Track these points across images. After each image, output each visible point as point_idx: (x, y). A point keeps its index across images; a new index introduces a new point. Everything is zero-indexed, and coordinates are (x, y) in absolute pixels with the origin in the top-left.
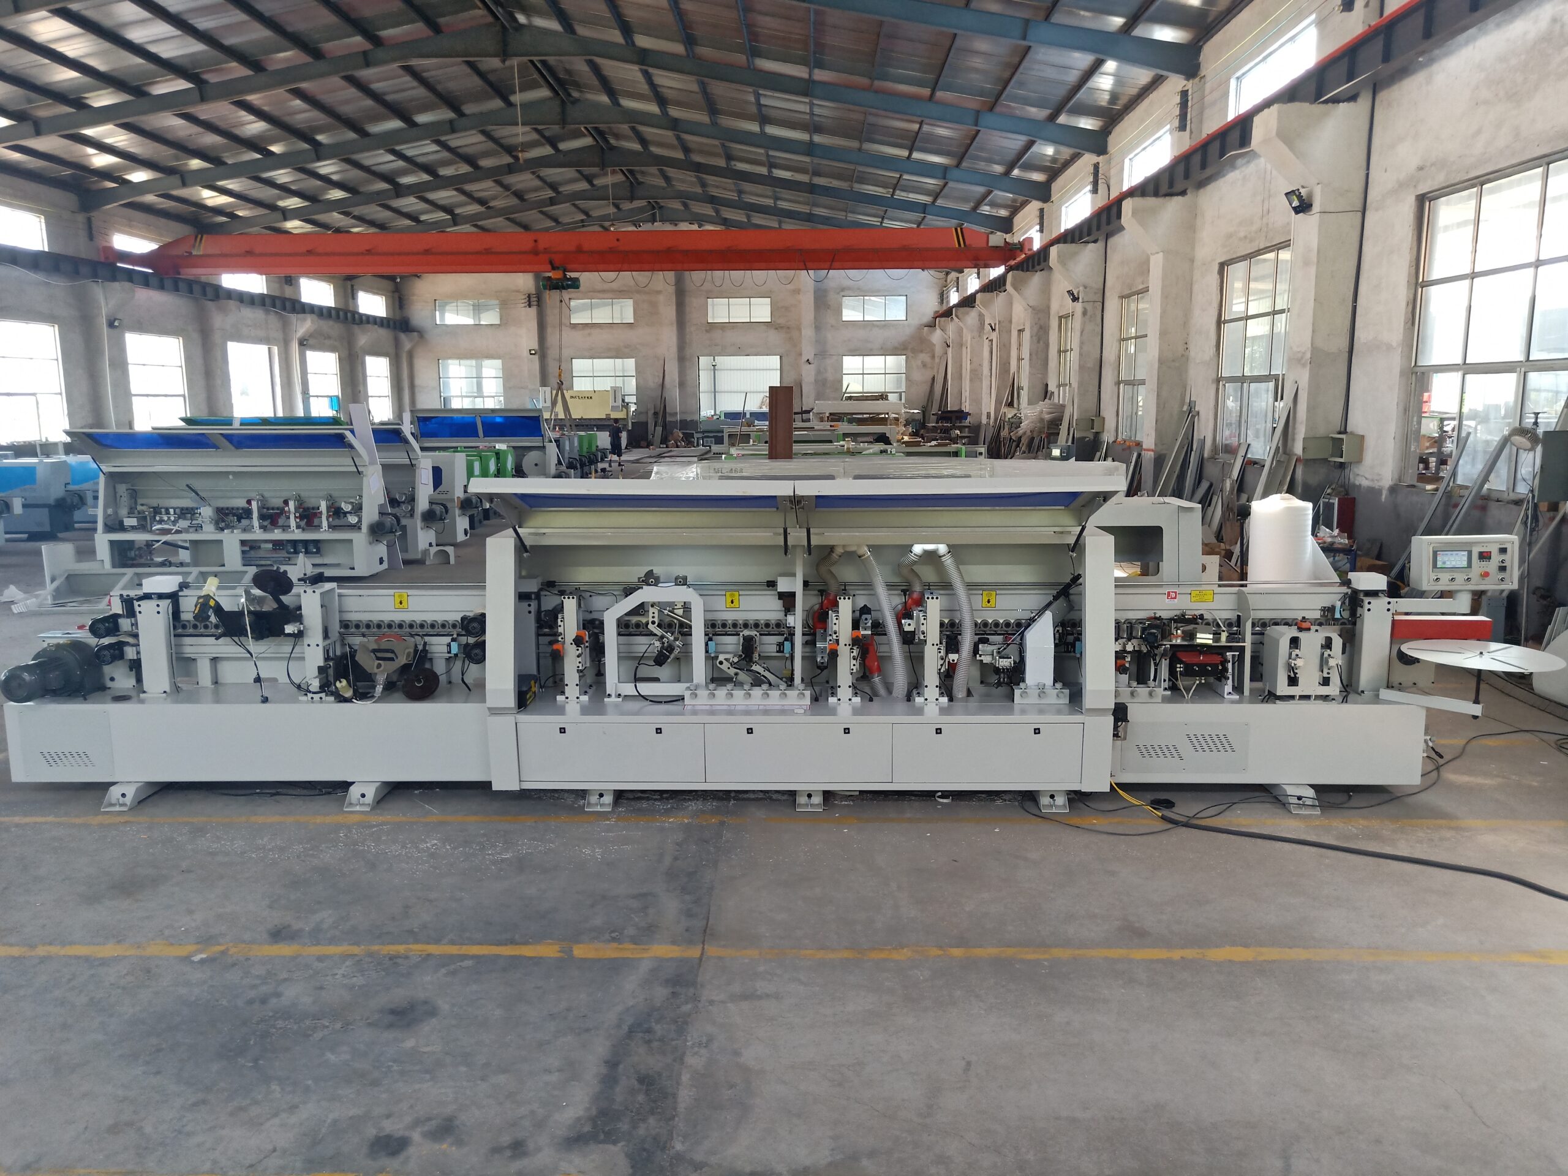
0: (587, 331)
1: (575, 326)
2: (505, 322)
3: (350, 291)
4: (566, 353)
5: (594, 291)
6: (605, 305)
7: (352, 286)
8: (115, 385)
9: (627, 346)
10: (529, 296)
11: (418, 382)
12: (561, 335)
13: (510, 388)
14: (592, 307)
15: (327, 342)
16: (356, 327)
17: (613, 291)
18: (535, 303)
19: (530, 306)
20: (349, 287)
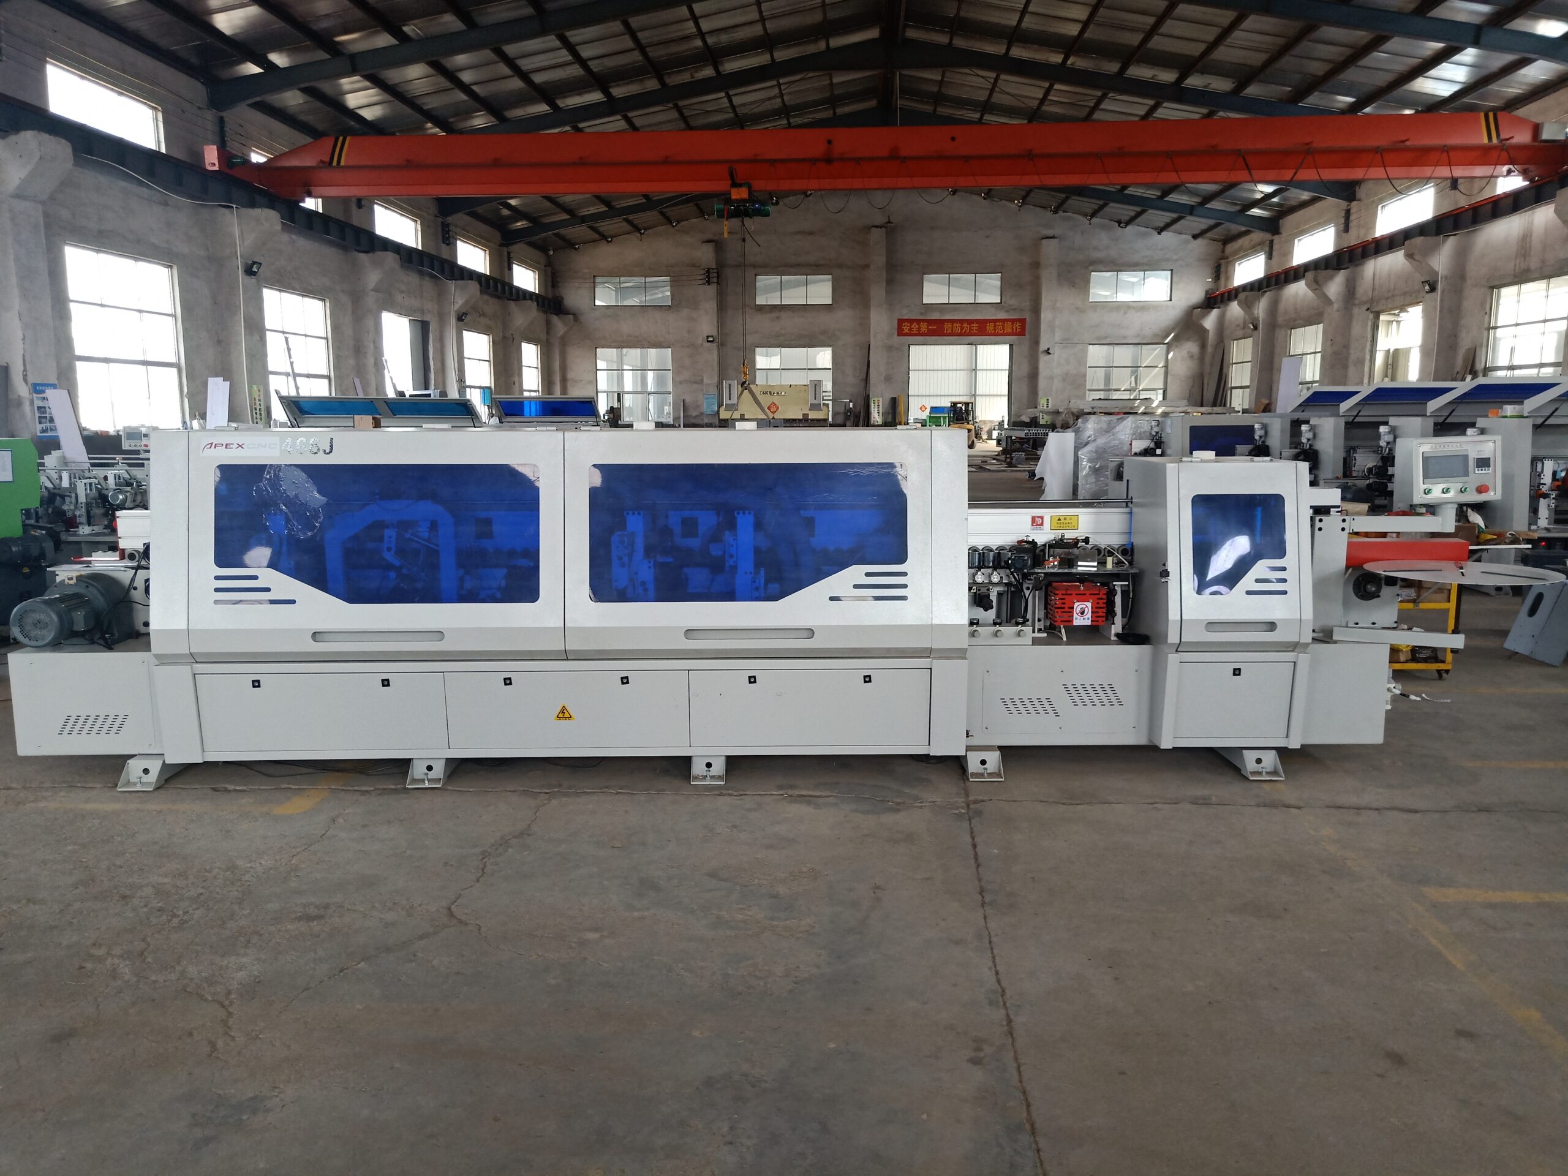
0: (774, 315)
1: (761, 308)
2: (676, 304)
3: (506, 259)
4: (750, 339)
5: (786, 266)
6: (797, 285)
7: (509, 253)
8: (251, 356)
9: (824, 332)
10: (708, 271)
11: (570, 375)
12: (744, 320)
13: (681, 383)
14: (781, 287)
15: (483, 320)
16: (512, 304)
17: (809, 265)
18: (715, 280)
19: (709, 283)
20: (506, 253)
